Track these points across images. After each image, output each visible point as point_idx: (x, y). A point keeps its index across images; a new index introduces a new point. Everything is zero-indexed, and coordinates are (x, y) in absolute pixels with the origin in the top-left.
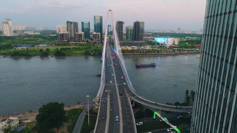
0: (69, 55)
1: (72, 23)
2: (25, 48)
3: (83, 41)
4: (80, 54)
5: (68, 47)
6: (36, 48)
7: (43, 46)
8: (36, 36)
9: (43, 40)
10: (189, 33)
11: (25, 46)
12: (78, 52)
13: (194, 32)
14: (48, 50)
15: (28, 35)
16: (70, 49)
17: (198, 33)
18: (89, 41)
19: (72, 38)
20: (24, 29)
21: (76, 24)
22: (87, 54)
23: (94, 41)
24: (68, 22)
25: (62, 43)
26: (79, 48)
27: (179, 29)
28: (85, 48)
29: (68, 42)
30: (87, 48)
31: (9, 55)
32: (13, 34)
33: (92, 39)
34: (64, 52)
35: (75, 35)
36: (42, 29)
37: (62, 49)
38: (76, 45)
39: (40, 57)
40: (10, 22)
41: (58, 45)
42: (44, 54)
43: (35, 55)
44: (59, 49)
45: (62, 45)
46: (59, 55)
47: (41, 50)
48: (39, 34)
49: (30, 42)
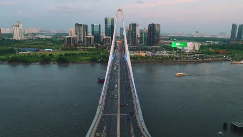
0: (73, 62)
1: (81, 25)
2: (28, 52)
3: (92, 46)
4: (85, 60)
5: (74, 52)
6: (38, 53)
7: (47, 51)
8: (46, 40)
9: (51, 43)
11: (29, 50)
12: (83, 58)
13: (214, 35)
14: (51, 55)
15: (39, 38)
16: (75, 54)
17: (219, 37)
18: (99, 45)
19: (81, 42)
20: (38, 32)
21: (85, 27)
22: (93, 61)
23: (104, 46)
24: (77, 25)
25: (69, 47)
26: (85, 53)
27: (197, 32)
28: (93, 54)
29: (76, 46)
30: (95, 54)
31: (7, 61)
32: (23, 38)
33: (102, 44)
34: (68, 58)
35: (84, 38)
36: (55, 32)
37: (66, 55)
38: (84, 49)
39: (40, 64)
40: (21, 25)
41: (65, 49)
42: (45, 61)
43: (34, 62)
44: (64, 55)
45: (69, 50)
46: (62, 61)
47: (43, 56)
48: (50, 37)
49: (37, 46)
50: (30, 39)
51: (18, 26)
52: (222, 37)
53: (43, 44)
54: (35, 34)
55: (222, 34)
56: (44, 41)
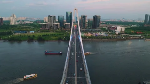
0: (47, 40)
1: (52, 16)
2: (20, 34)
3: (59, 29)
4: (55, 39)
5: (48, 33)
6: (26, 34)
7: (32, 33)
8: (31, 25)
9: (34, 27)
10: (131, 21)
11: (20, 32)
12: (53, 38)
13: (134, 21)
14: (34, 36)
15: (26, 23)
16: (48, 35)
17: (137, 21)
18: (63, 29)
19: (52, 27)
20: (25, 19)
21: (54, 17)
22: (60, 39)
23: (66, 29)
24: (49, 16)
25: (44, 30)
26: (55, 35)
27: (123, 19)
28: (59, 35)
29: (49, 29)
30: (61, 35)
31: (7, 40)
32: (16, 23)
33: (64, 27)
34: (44, 38)
35: (53, 25)
36: (36, 19)
37: (43, 35)
38: (54, 31)
41: (42, 32)
42: (30, 40)
43: (24, 40)
44: (41, 35)
45: (45, 32)
46: (41, 40)
47: (29, 36)
48: (33, 23)
49: (25, 29)
50: (20, 24)
51: (13, 16)
52: (139, 22)
53: (29, 28)
54: (23, 21)
55: (139, 19)
56: (29, 25)
